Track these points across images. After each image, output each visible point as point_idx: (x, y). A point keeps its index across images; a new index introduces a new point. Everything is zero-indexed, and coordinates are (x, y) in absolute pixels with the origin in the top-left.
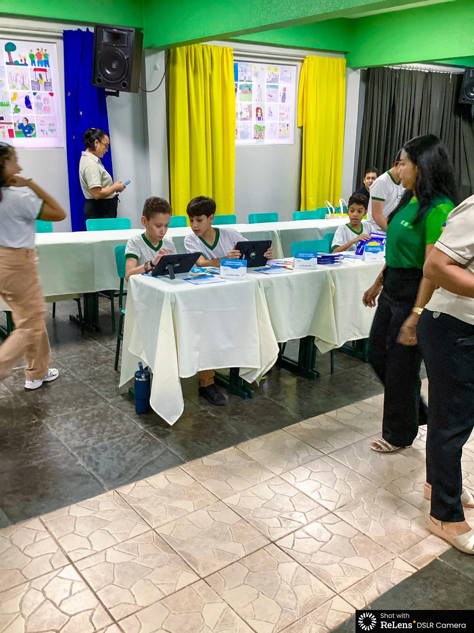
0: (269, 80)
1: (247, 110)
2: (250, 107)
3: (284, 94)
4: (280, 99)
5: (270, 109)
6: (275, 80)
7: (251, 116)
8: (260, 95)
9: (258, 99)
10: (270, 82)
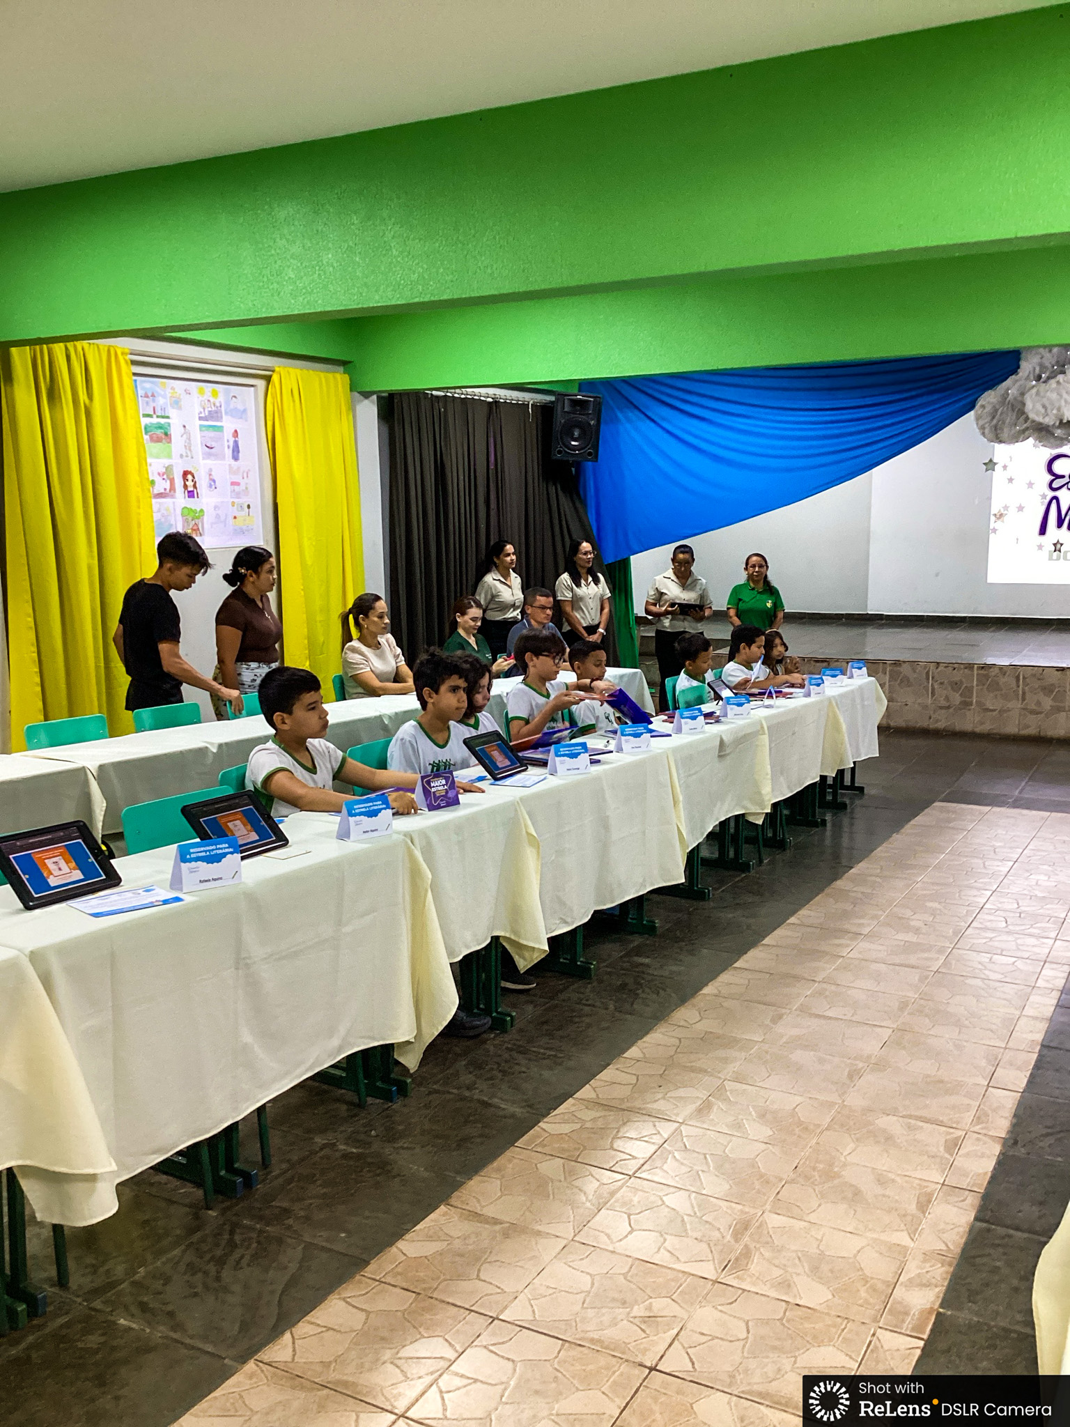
0: (203, 415)
1: (165, 477)
2: (169, 469)
3: (236, 444)
4: (229, 453)
5: (210, 475)
6: (214, 415)
7: (172, 488)
8: (188, 447)
9: (184, 454)
10: (205, 419)
